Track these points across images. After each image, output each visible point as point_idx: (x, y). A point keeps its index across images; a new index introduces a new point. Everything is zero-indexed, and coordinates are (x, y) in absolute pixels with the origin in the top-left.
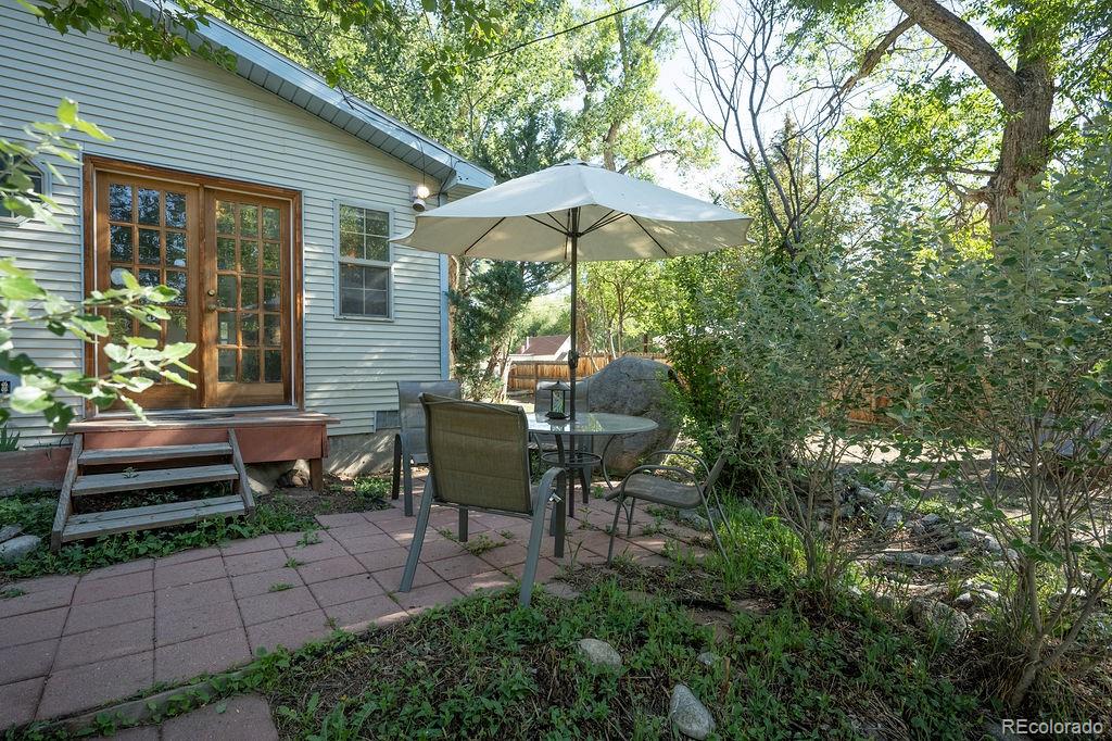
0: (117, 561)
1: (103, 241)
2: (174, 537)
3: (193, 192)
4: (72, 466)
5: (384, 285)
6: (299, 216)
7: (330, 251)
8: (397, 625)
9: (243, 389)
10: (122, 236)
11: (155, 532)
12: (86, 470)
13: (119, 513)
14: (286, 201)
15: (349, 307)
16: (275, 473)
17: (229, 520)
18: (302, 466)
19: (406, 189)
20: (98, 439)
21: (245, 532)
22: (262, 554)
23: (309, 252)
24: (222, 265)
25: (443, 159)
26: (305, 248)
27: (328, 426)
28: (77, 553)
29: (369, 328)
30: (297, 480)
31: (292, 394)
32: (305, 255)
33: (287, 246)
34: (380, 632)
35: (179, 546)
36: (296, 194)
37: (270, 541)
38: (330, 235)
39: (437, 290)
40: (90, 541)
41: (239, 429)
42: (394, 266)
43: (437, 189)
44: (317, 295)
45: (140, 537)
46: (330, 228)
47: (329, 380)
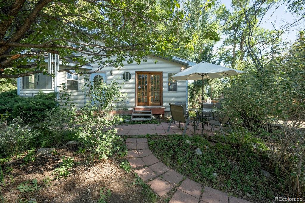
0: (137, 124)
1: (137, 82)
2: (143, 122)
3: (148, 74)
4: (133, 112)
5: (176, 86)
6: (162, 76)
7: (167, 81)
8: (164, 135)
9: (154, 103)
10: (139, 82)
11: (141, 121)
12: (134, 113)
13: (137, 118)
14: (160, 73)
15: (170, 90)
16: (157, 116)
17: (149, 121)
18: (161, 116)
19: (180, 68)
20: (136, 109)
21: (151, 123)
22: (152, 125)
23: (164, 81)
24: (151, 85)
25: (186, 62)
26: (163, 81)
27: (165, 109)
28: (133, 122)
29: (173, 93)
30: (160, 118)
31: (161, 104)
32: (163, 82)
33: (161, 80)
34: (162, 135)
35: (143, 123)
36: (162, 72)
37: (154, 124)
38: (167, 78)
39: (185, 86)
40: (134, 121)
41: (152, 109)
42: (178, 82)
43: (186, 67)
44: (165, 88)
45: (139, 121)
46: (167, 77)
47: (166, 102)
